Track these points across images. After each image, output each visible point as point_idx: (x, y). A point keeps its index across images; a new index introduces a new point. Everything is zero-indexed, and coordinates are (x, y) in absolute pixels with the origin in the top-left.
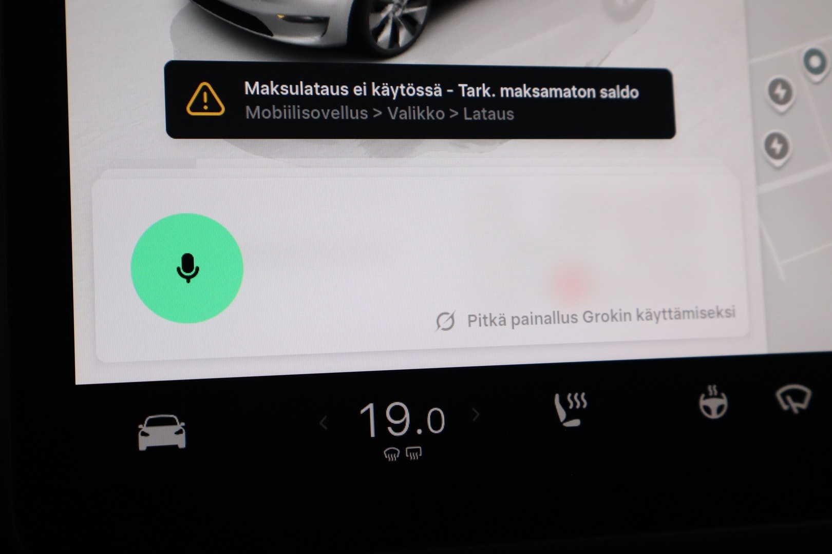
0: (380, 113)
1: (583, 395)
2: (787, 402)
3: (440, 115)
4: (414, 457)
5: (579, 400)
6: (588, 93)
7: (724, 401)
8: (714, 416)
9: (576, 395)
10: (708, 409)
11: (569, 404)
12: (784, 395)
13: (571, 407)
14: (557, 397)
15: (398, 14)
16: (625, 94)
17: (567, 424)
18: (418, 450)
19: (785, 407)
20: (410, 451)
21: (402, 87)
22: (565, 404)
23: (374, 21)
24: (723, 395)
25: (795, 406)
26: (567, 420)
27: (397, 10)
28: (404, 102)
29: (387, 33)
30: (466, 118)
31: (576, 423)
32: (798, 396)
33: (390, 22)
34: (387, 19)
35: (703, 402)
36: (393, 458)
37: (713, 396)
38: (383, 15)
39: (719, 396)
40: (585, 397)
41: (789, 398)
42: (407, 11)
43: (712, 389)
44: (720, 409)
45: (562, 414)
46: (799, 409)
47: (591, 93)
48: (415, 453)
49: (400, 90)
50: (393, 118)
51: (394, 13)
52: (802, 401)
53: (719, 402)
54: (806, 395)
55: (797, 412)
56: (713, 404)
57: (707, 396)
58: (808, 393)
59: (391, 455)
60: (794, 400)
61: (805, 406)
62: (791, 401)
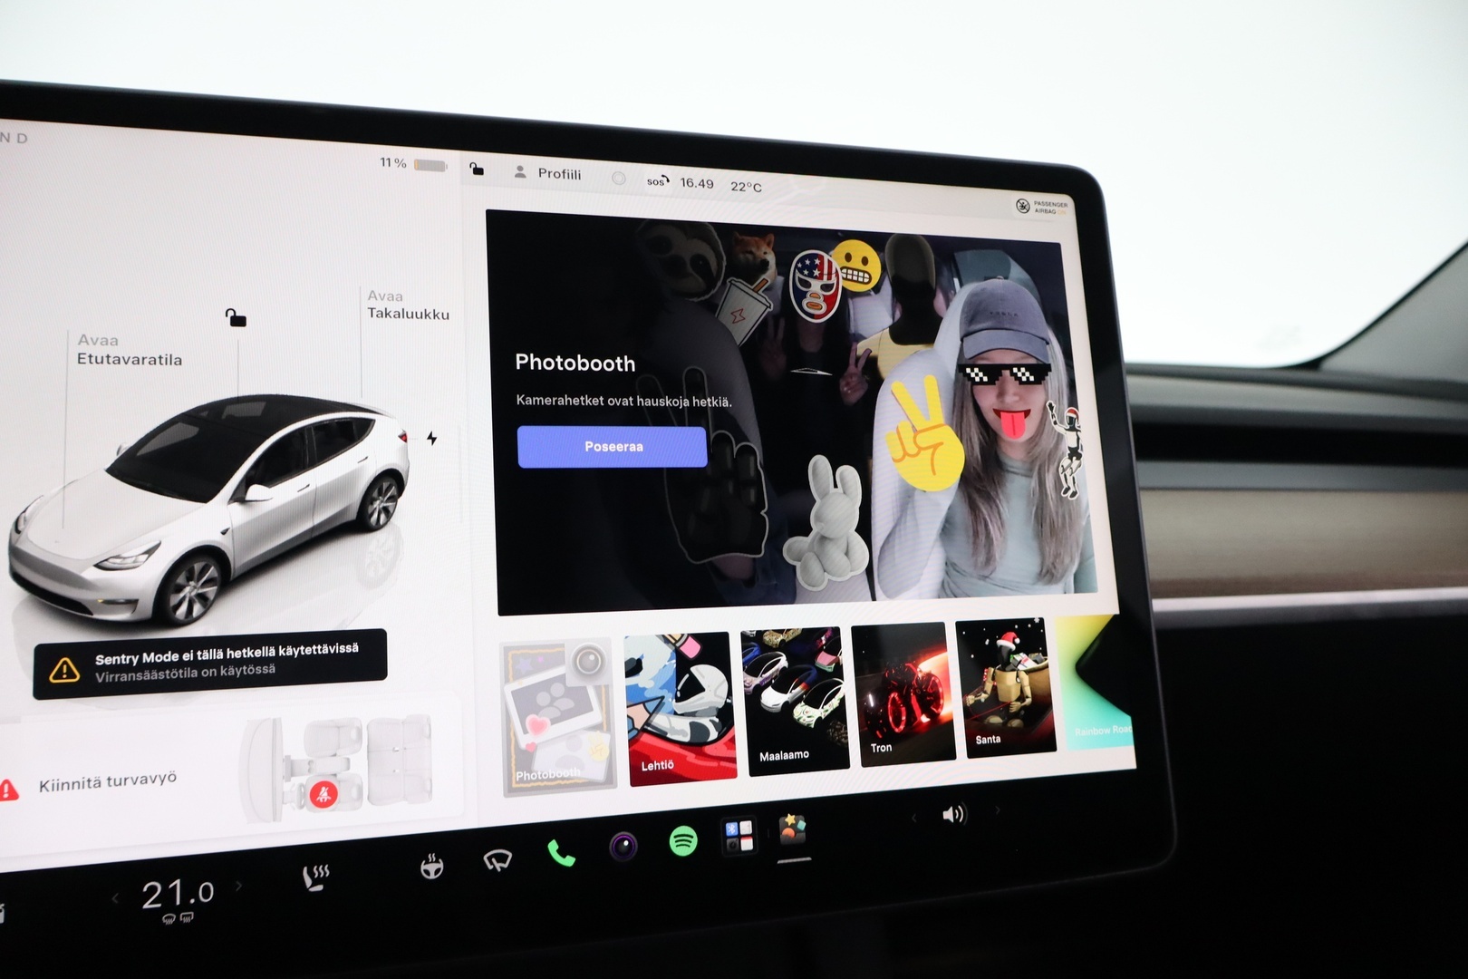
1: (327, 866)
2: (492, 863)
4: (187, 920)
5: (323, 871)
7: (441, 865)
8: (432, 876)
9: (321, 868)
10: (427, 872)
11: (315, 874)
12: (490, 858)
13: (316, 876)
14: (305, 869)
15: (193, 594)
17: (312, 890)
18: (190, 915)
19: (490, 867)
20: (183, 916)
22: (311, 874)
23: (174, 600)
24: (440, 860)
25: (498, 866)
26: (312, 886)
27: (192, 591)
29: (184, 608)
31: (319, 888)
32: (501, 858)
33: (187, 600)
34: (184, 598)
35: (423, 867)
36: (170, 922)
37: (432, 862)
38: (182, 595)
39: (437, 861)
40: (328, 869)
41: (494, 860)
42: (200, 591)
43: (432, 857)
44: (437, 871)
45: (308, 882)
46: (501, 868)
48: (187, 918)
51: (190, 593)
52: (505, 862)
53: (435, 866)
54: (507, 856)
55: (499, 870)
56: (432, 868)
57: (427, 862)
58: (510, 855)
59: (169, 920)
60: (498, 862)
61: (506, 866)
62: (496, 861)
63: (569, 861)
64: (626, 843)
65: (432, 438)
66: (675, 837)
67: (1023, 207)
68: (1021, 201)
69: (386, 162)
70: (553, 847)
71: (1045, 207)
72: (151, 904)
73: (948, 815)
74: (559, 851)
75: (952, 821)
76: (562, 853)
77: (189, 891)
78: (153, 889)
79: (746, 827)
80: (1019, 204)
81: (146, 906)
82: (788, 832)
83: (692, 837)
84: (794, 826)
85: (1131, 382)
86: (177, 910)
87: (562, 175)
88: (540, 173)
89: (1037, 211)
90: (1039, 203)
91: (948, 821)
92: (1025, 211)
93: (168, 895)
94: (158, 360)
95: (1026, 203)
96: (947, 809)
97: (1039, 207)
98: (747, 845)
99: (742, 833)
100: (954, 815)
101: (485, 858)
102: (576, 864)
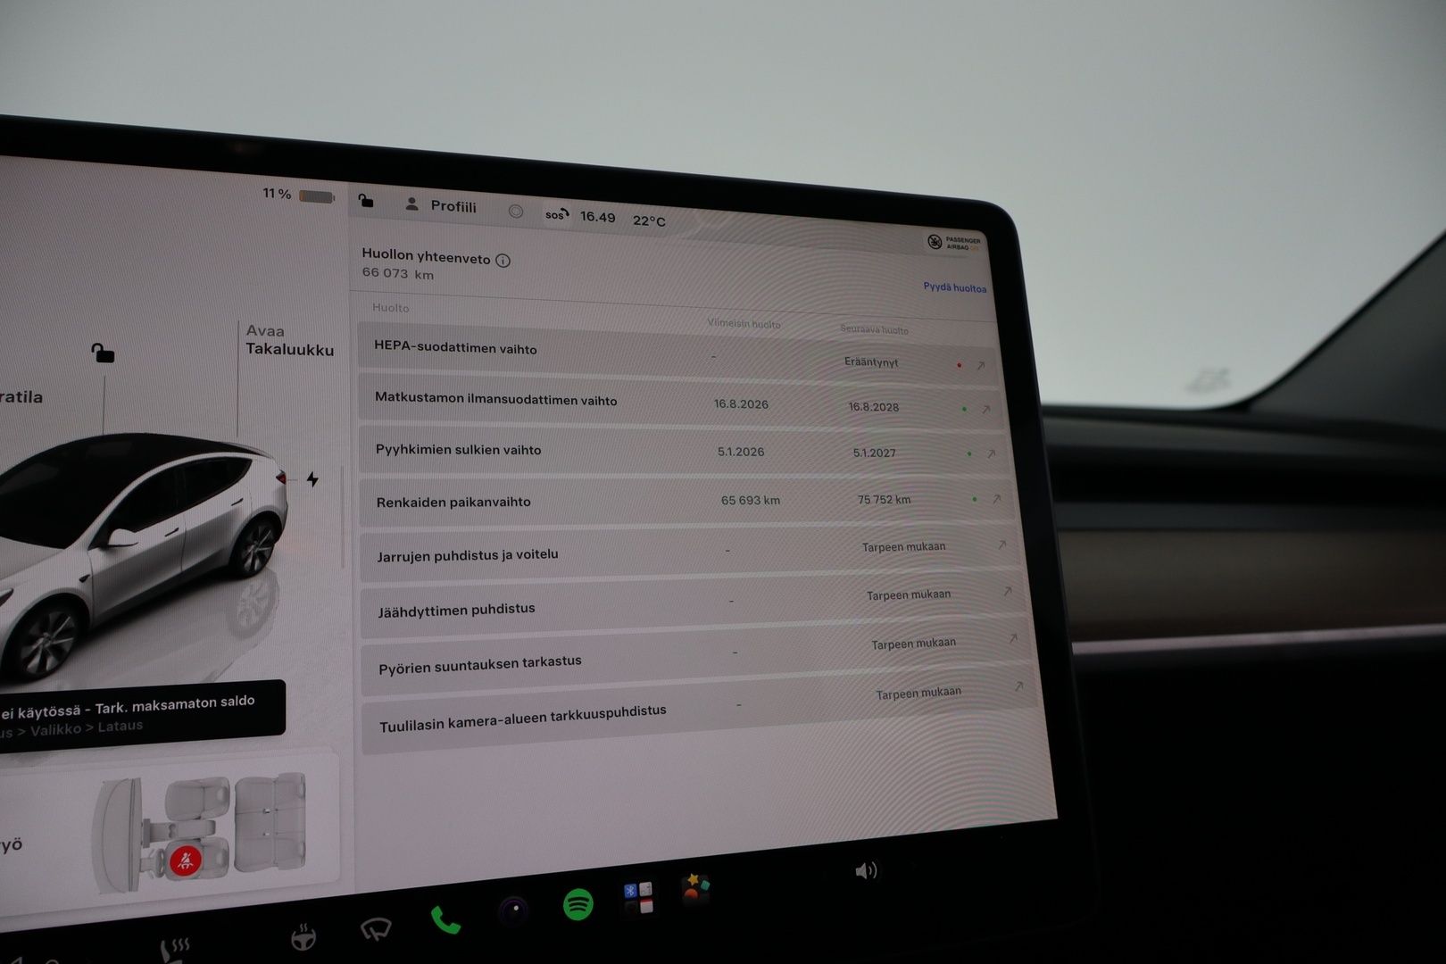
0: (24, 732)
1: (186, 940)
2: (369, 933)
3: (77, 730)
5: (183, 944)
6: (212, 703)
7: (313, 936)
8: (304, 948)
9: (180, 941)
10: (298, 944)
11: (173, 949)
12: (367, 927)
13: (175, 950)
14: (163, 943)
15: (47, 645)
16: (243, 702)
19: (368, 937)
21: (45, 710)
22: (169, 948)
23: (26, 652)
24: (313, 931)
25: (376, 935)
26: (171, 960)
27: (46, 642)
28: (45, 721)
29: (36, 661)
30: (100, 731)
32: (380, 927)
33: (40, 652)
34: (37, 650)
35: (294, 938)
37: (304, 932)
38: (34, 647)
39: (309, 932)
40: (188, 942)
41: (371, 929)
42: (55, 643)
43: (303, 927)
44: (309, 943)
45: (166, 956)
46: (379, 937)
47: (213, 703)
49: (43, 712)
50: (35, 735)
51: (43, 644)
52: (383, 932)
53: (309, 937)
54: (387, 924)
55: (377, 939)
56: (303, 939)
57: (299, 933)
58: (390, 923)
60: (376, 931)
61: (385, 935)
62: (373, 931)
63: (454, 929)
64: (516, 908)
65: (313, 479)
66: (570, 900)
67: (935, 243)
68: (933, 237)
69: (270, 193)
70: (437, 913)
71: (957, 243)
73: (861, 871)
74: (443, 918)
75: (866, 877)
76: (447, 919)
79: (646, 888)
80: (931, 240)
82: (691, 892)
83: (587, 900)
84: (697, 887)
85: (1047, 422)
87: (456, 207)
88: (433, 205)
89: (949, 247)
90: (952, 240)
91: (861, 877)
92: (937, 246)
94: (16, 397)
95: (938, 239)
96: (860, 866)
97: (952, 243)
98: (647, 907)
99: (642, 894)
100: (868, 871)
101: (362, 927)
102: (461, 931)
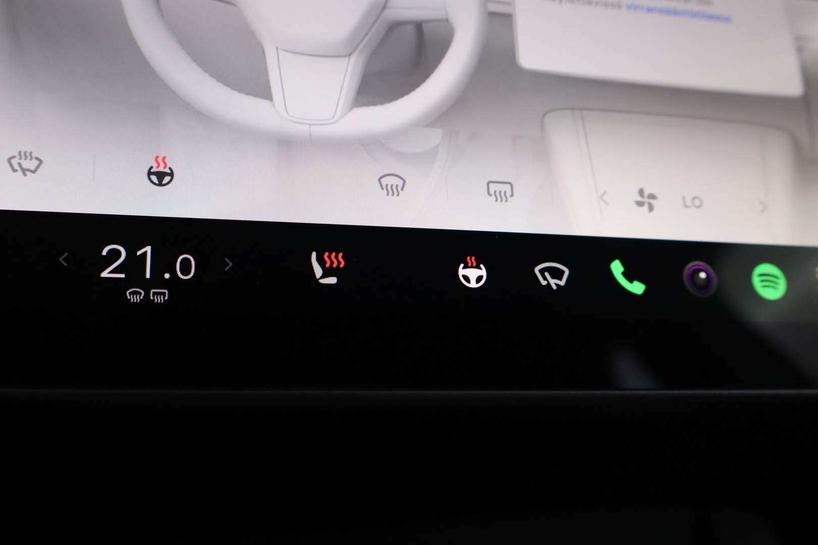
1: (341, 255)
2: (545, 279)
4: (159, 299)
7: (483, 272)
8: (473, 285)
9: (334, 254)
10: (467, 279)
11: (326, 263)
12: (542, 271)
13: (328, 265)
14: (314, 255)
17: (323, 281)
18: (164, 294)
19: (544, 283)
20: (154, 293)
22: (321, 261)
24: (482, 266)
25: (553, 282)
26: (322, 277)
31: (332, 280)
35: (462, 272)
37: (472, 267)
39: (479, 267)
40: (343, 257)
41: (547, 274)
43: (471, 260)
44: (479, 279)
45: (318, 271)
46: (556, 284)
48: (160, 296)
52: (560, 279)
53: (478, 272)
54: (563, 272)
55: (555, 287)
56: (472, 273)
57: (467, 266)
58: (567, 272)
59: (134, 296)
60: (553, 277)
61: (562, 283)
62: (550, 276)
63: (637, 288)
64: (703, 275)
66: (761, 275)
70: (617, 268)
72: (111, 272)
74: (624, 274)
76: (630, 276)
77: (163, 262)
78: (115, 254)
81: (105, 274)
83: (779, 278)
86: (147, 285)
93: (134, 265)
101: (537, 270)
102: (646, 292)
